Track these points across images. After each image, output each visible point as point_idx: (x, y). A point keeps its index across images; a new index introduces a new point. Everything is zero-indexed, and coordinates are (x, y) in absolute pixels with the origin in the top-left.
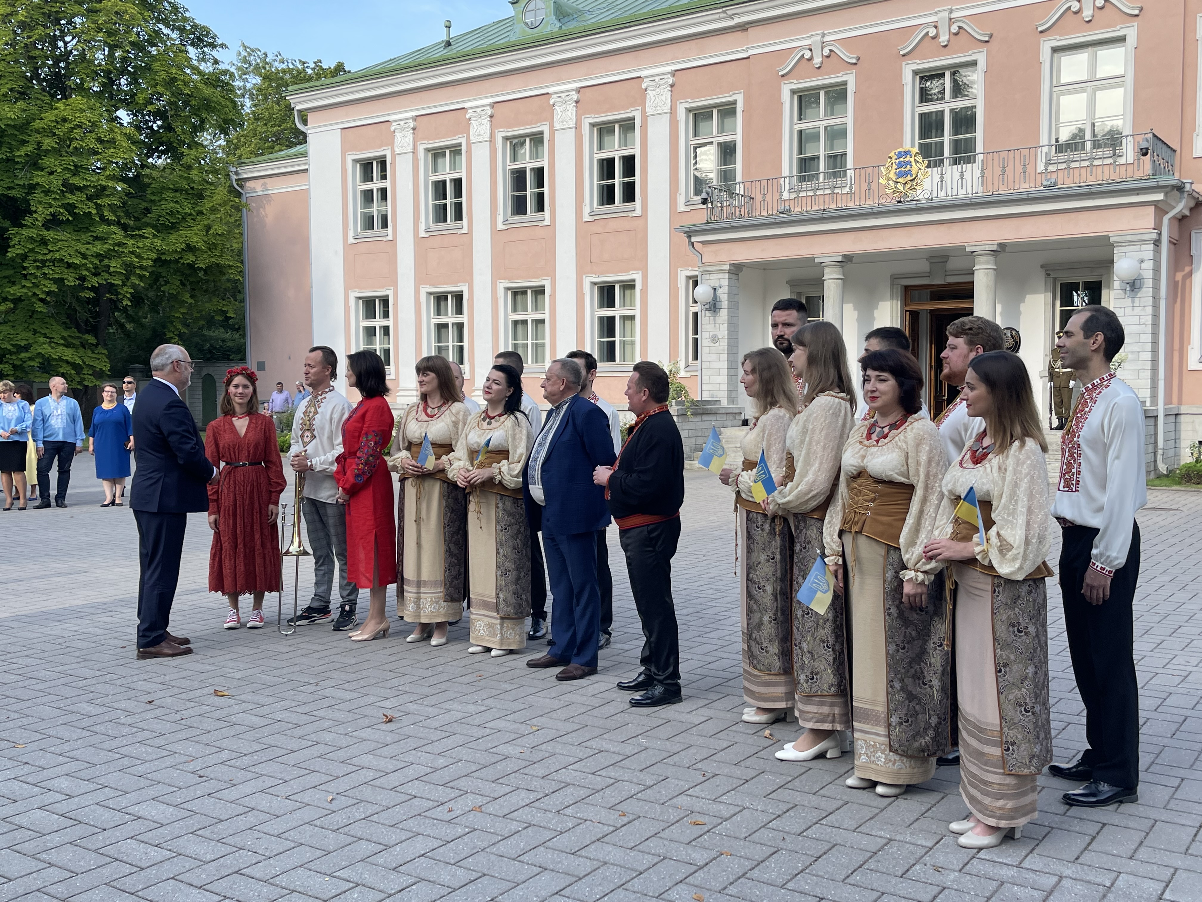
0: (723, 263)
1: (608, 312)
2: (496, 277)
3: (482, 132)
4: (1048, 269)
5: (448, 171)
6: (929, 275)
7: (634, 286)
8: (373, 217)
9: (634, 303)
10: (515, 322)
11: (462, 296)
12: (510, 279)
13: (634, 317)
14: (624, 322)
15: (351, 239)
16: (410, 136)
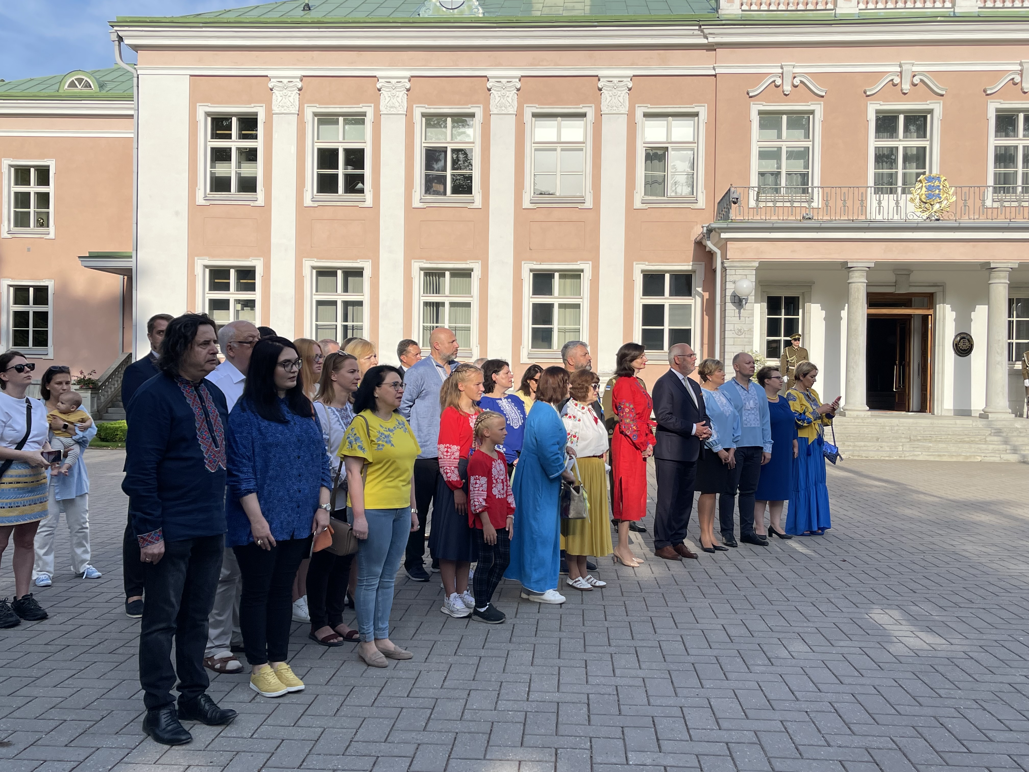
0: (753, 260)
1: (543, 300)
3: (397, 104)
5: (341, 139)
6: (895, 284)
7: (579, 277)
8: (229, 179)
9: (577, 292)
10: (426, 304)
11: (358, 273)
12: (428, 259)
13: (577, 306)
14: (562, 310)
15: (200, 200)
16: (294, 97)
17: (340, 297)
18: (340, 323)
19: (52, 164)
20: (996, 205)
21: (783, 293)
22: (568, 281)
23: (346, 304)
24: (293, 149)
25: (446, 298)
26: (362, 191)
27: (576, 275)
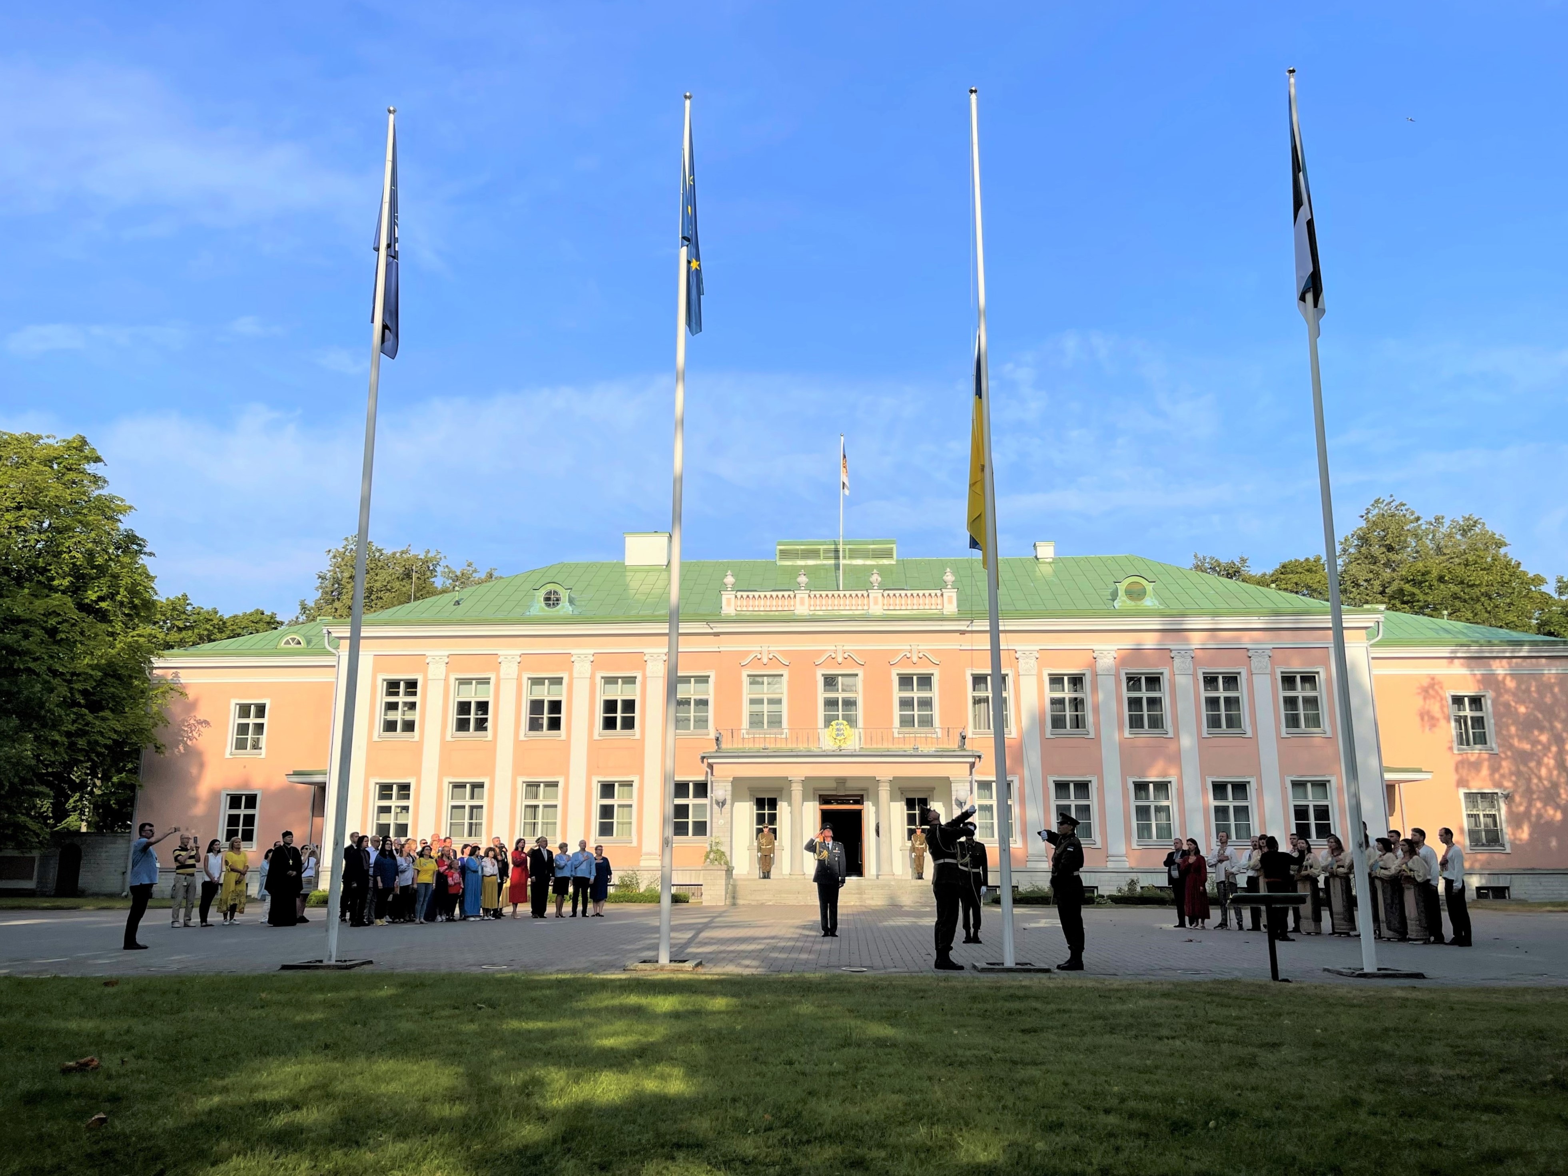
0: (728, 776)
1: (607, 802)
2: (517, 772)
3: (511, 672)
4: (902, 791)
5: (473, 695)
6: (836, 789)
7: (631, 785)
8: (396, 722)
9: (630, 796)
10: (527, 806)
11: (481, 785)
12: (528, 775)
13: (630, 806)
14: (621, 809)
15: (376, 738)
16: (443, 667)
17: (468, 803)
18: (467, 821)
19: (268, 702)
20: (901, 736)
21: (766, 796)
22: (626, 788)
23: (472, 808)
24: (440, 703)
25: (540, 802)
26: (485, 729)
27: (629, 784)
